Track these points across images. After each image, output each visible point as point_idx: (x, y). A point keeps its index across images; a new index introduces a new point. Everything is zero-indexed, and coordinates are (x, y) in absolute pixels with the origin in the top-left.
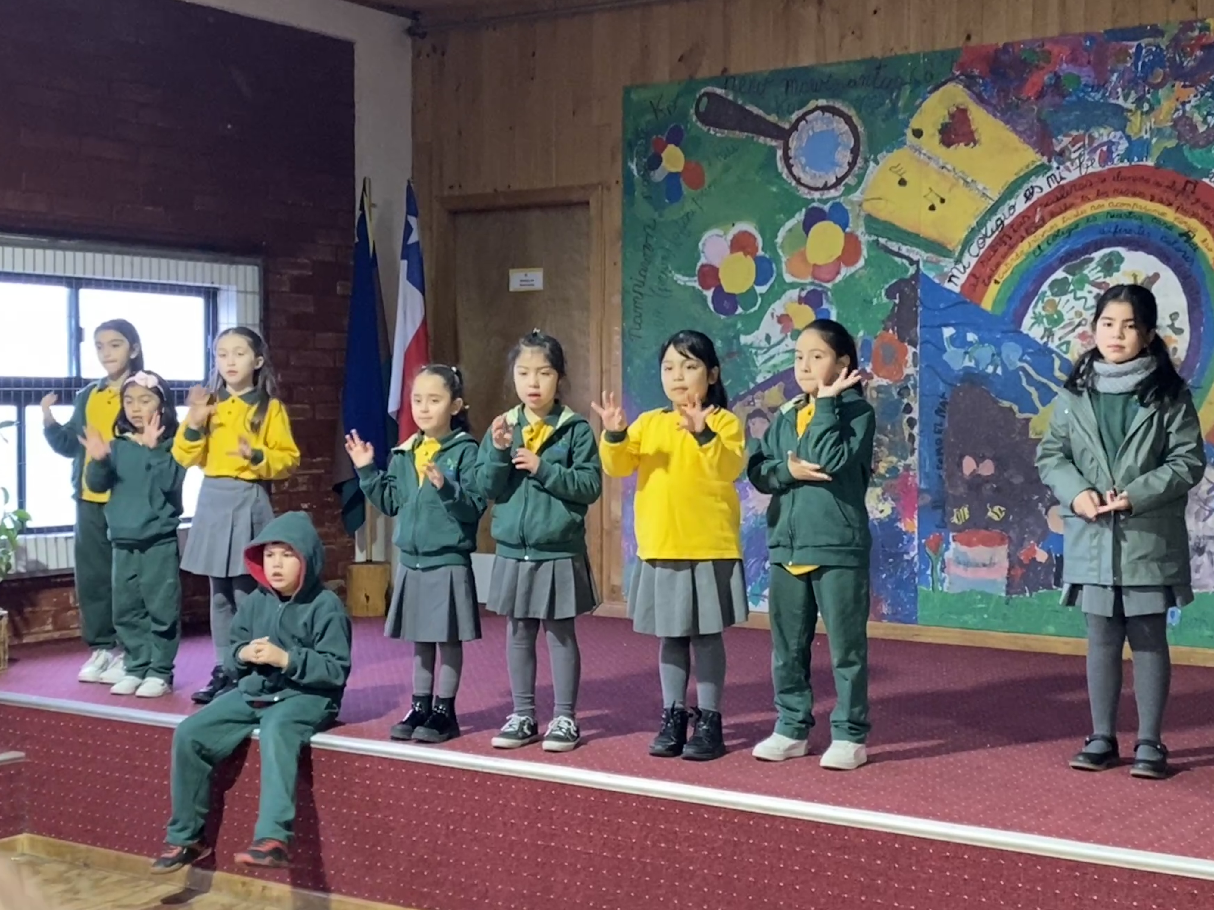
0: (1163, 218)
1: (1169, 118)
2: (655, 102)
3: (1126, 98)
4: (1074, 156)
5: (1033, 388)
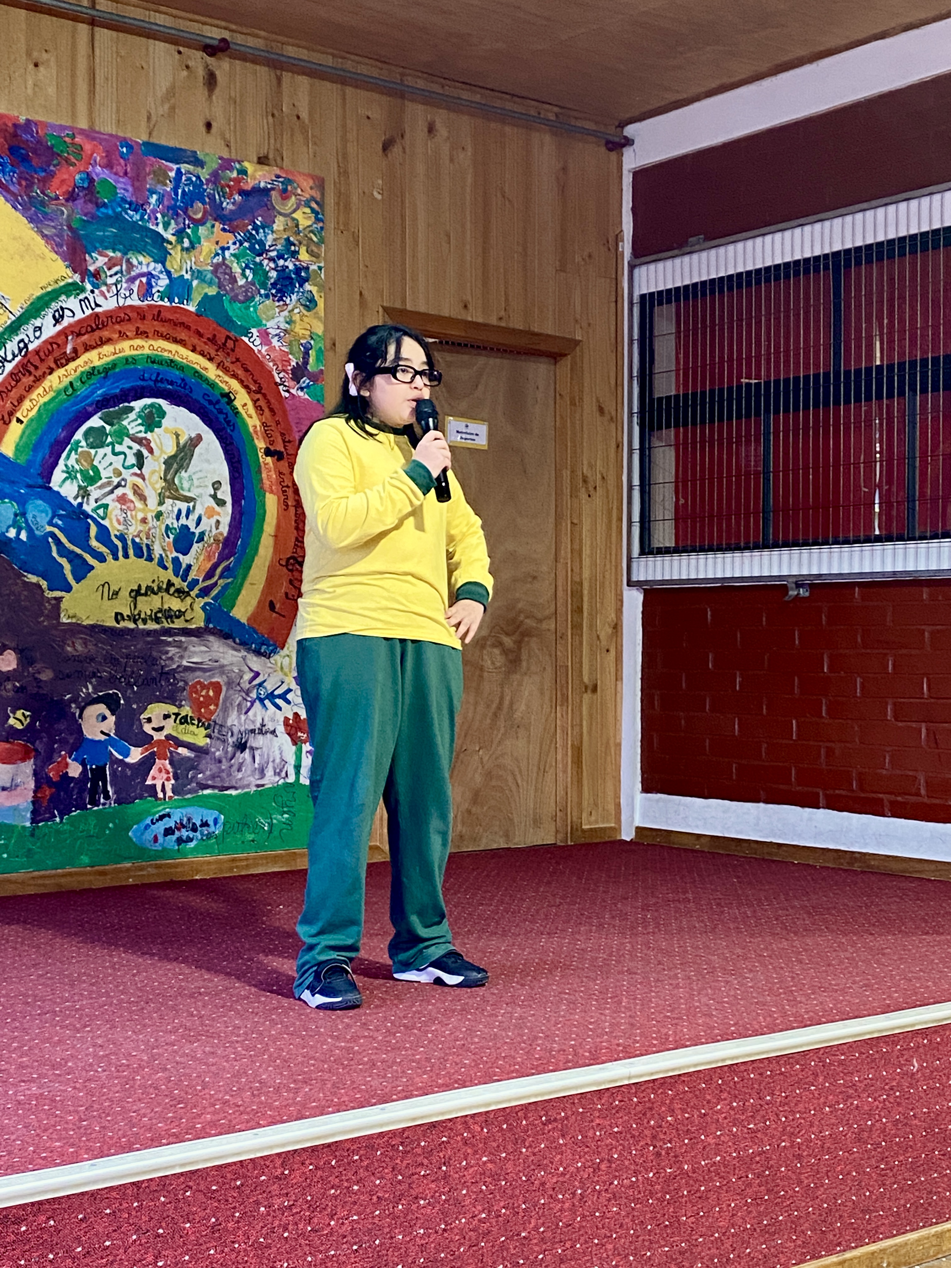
0: (204, 372)
1: (209, 261)
3: (166, 227)
4: (110, 281)
5: (65, 559)
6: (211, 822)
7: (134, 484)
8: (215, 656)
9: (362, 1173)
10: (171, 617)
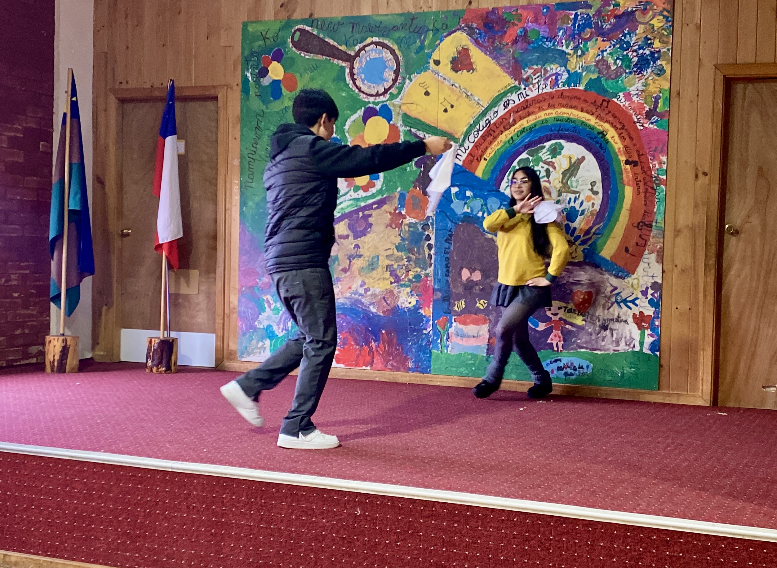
0: (588, 122)
1: (594, 60)
2: (264, 33)
3: (567, 47)
4: (534, 81)
6: (585, 367)
8: (589, 277)
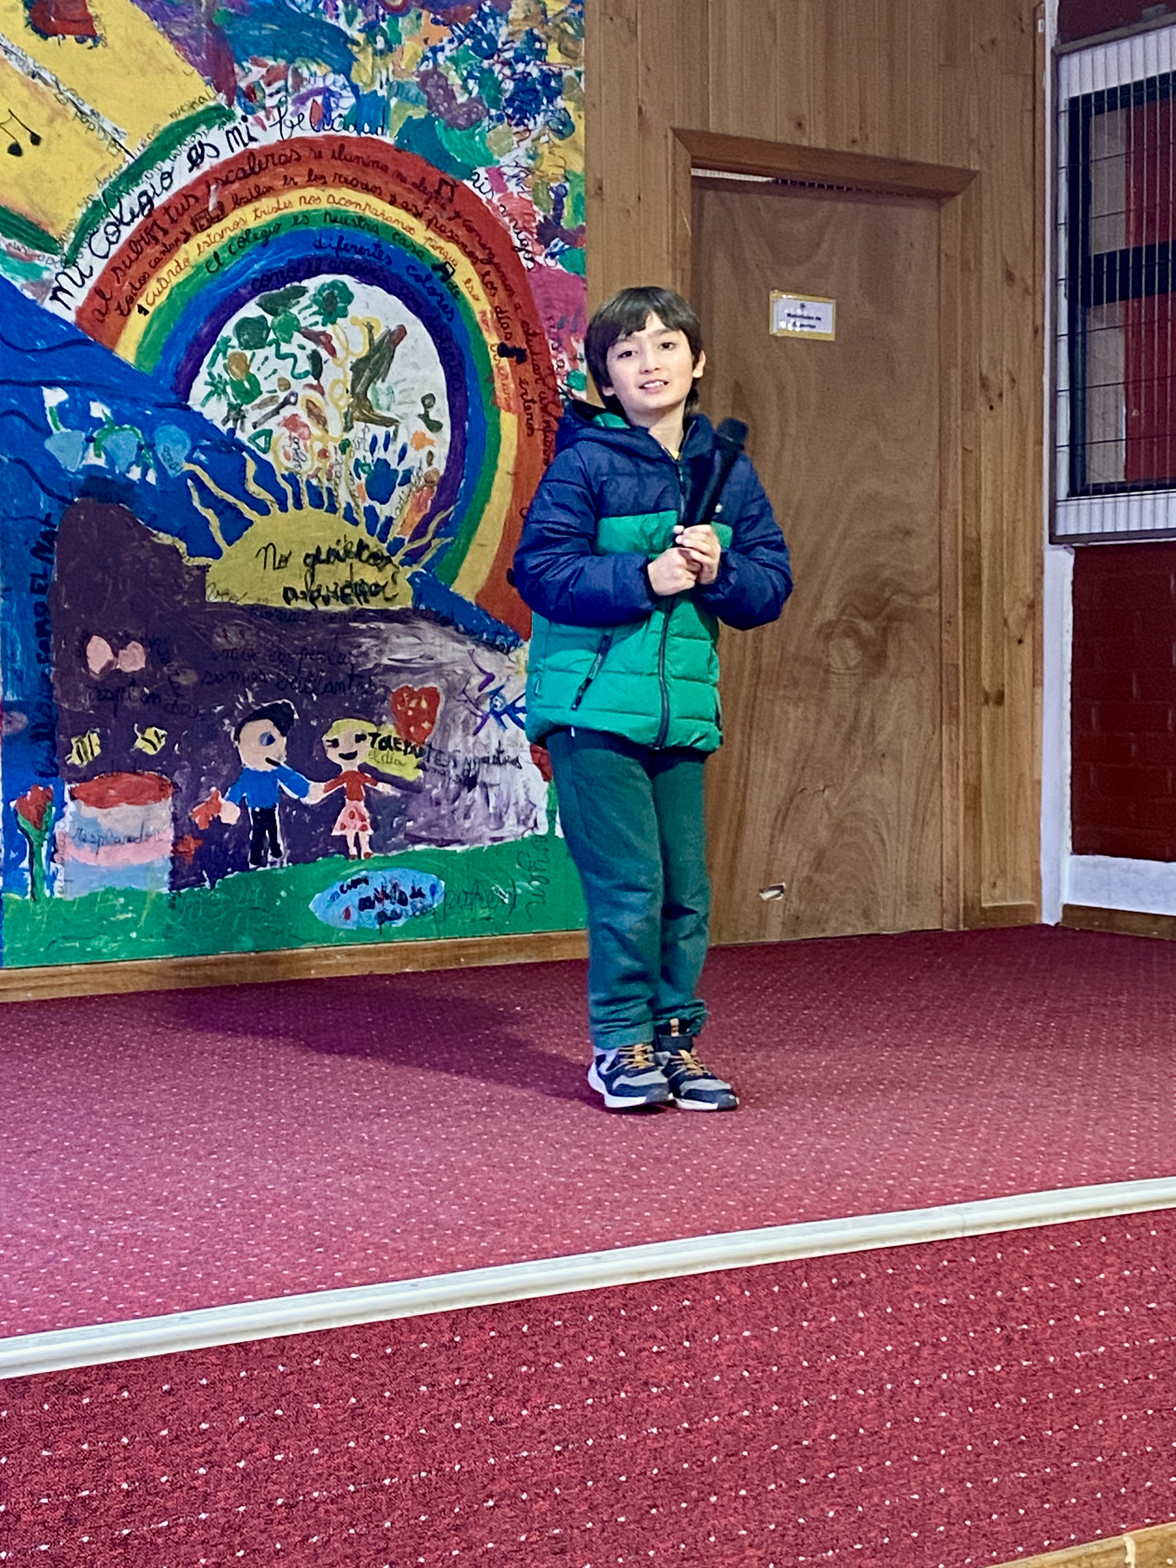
0: (408, 234)
1: (415, 69)
5: (211, 511)
6: (426, 892)
7: (308, 401)
8: (428, 650)
9: (567, 1346)
10: (364, 593)
